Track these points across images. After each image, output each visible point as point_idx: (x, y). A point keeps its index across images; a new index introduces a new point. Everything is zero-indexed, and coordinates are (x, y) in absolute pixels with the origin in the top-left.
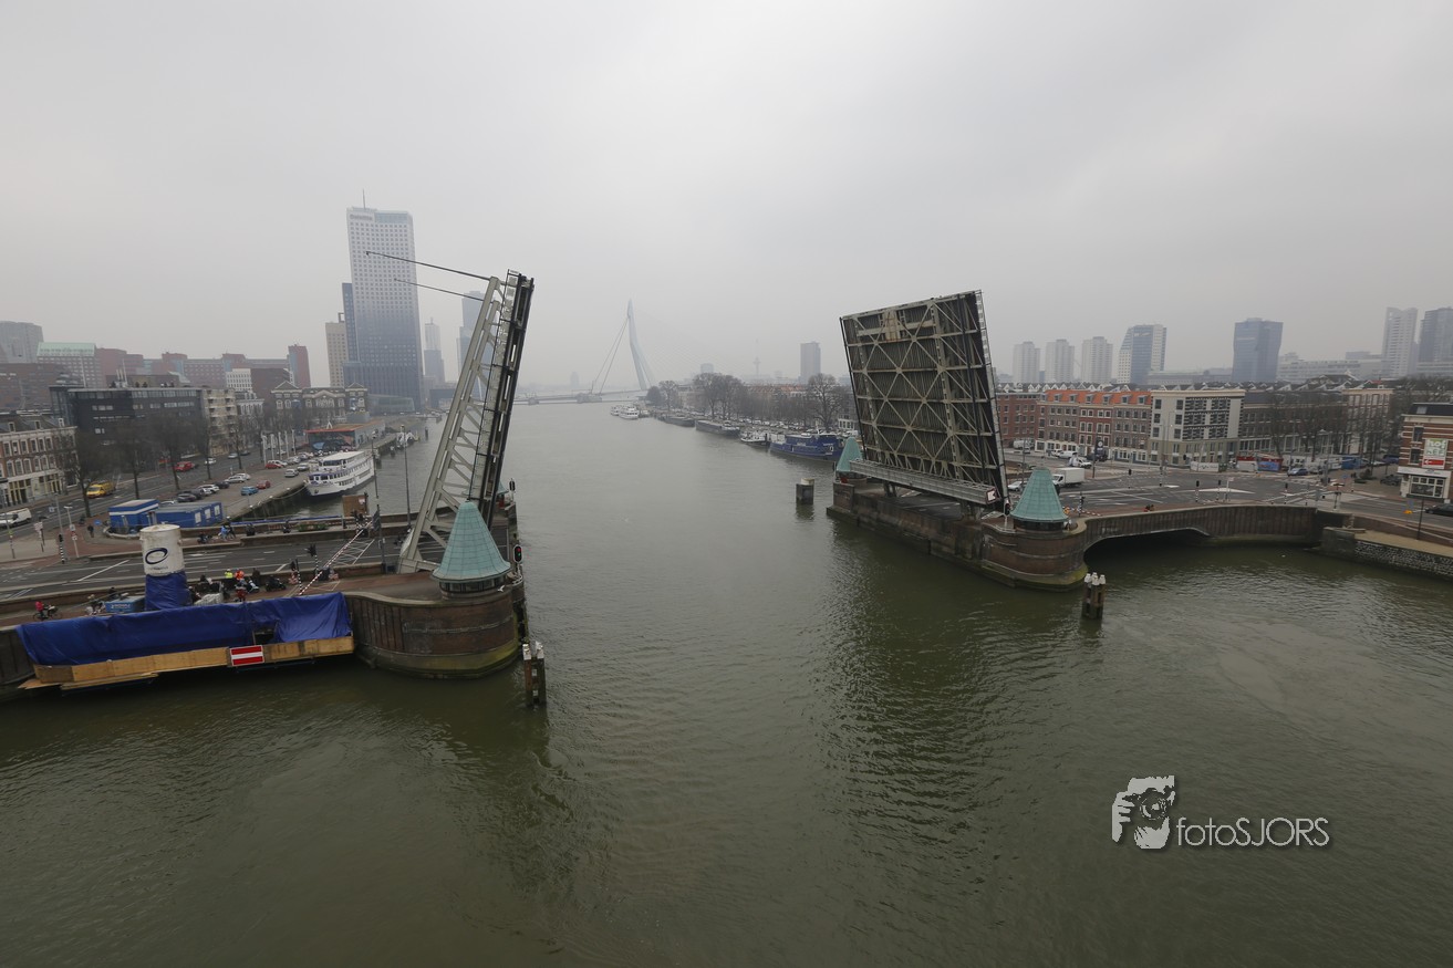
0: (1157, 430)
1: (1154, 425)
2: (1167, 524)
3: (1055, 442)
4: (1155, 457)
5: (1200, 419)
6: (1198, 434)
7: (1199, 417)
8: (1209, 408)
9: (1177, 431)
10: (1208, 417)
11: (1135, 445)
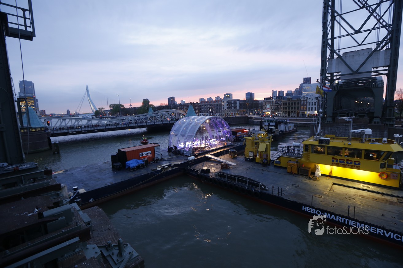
0: (223, 108)
3: (204, 113)
4: (223, 114)
5: (231, 105)
6: (231, 108)
8: (233, 103)
10: (233, 105)
11: (219, 112)
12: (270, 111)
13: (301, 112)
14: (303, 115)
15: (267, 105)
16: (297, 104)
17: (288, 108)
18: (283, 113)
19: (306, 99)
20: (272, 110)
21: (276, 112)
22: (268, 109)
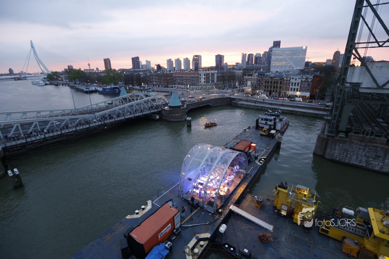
1: (200, 80)
2: (203, 104)
3: (178, 86)
4: (200, 88)
7: (209, 78)
8: (210, 75)
9: (205, 81)
11: (196, 85)
12: (251, 88)
13: (283, 92)
14: (285, 95)
15: (248, 82)
16: (279, 83)
17: (269, 87)
18: (264, 92)
19: (289, 79)
20: (253, 87)
21: (258, 90)
22: (249, 86)
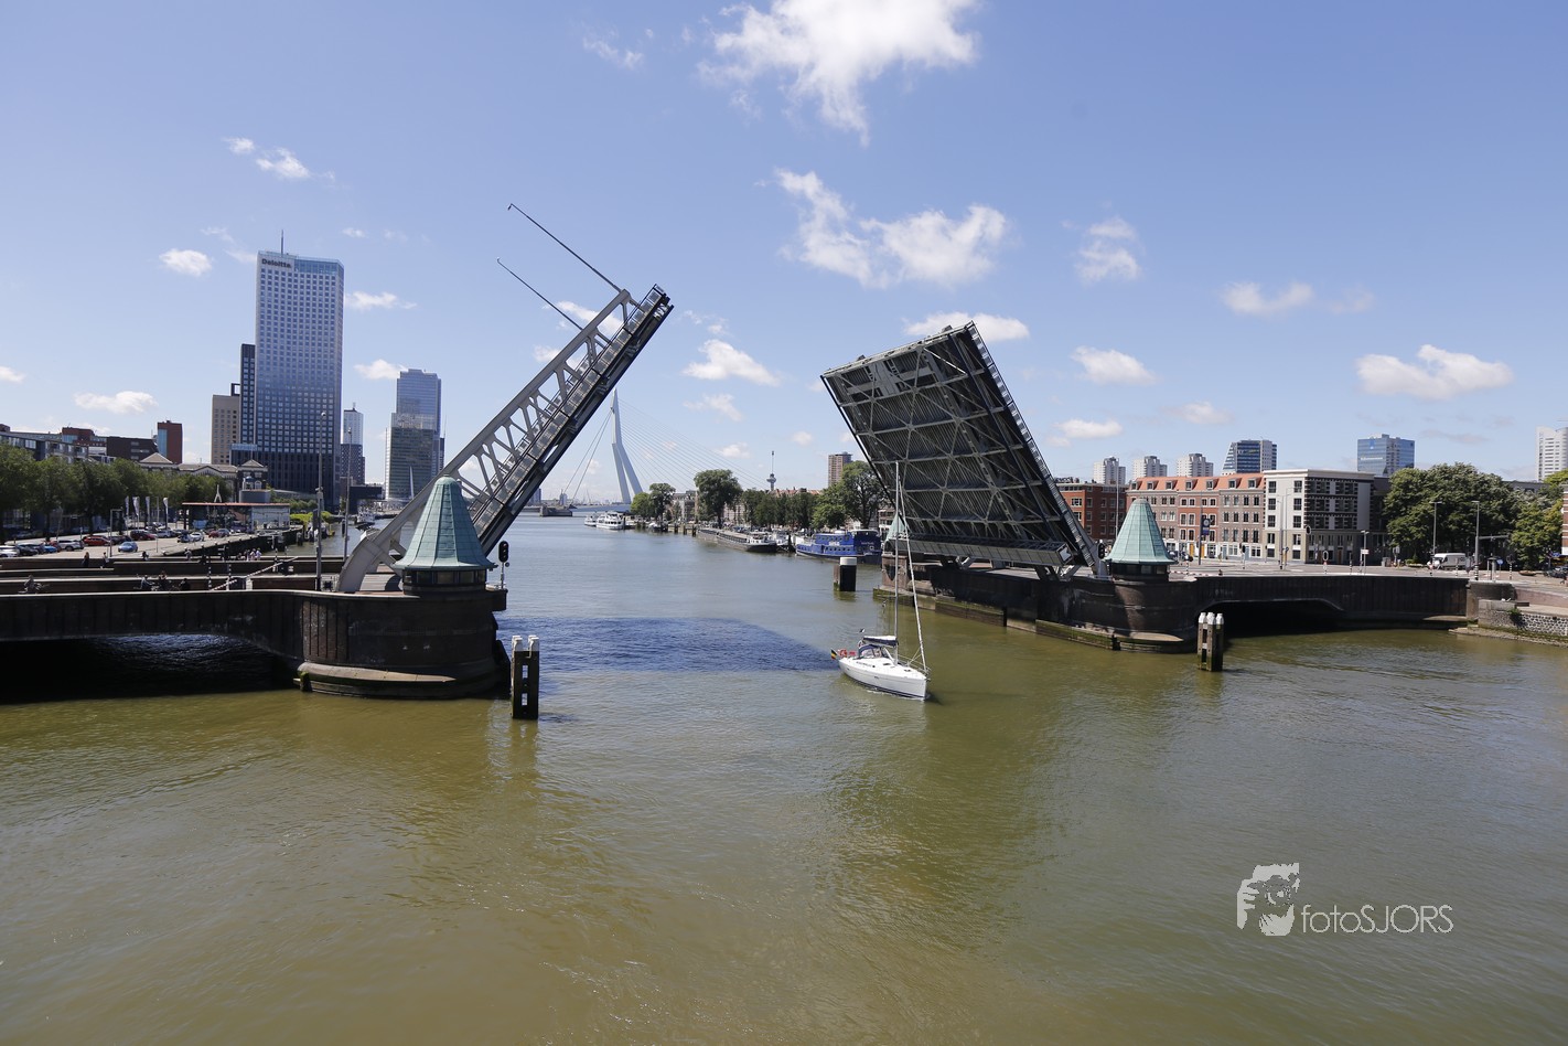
0: (1272, 519)
1: (1268, 513)
5: (1323, 505)
6: (1322, 525)
7: (1322, 502)
9: (1297, 519)
10: (1332, 503)
